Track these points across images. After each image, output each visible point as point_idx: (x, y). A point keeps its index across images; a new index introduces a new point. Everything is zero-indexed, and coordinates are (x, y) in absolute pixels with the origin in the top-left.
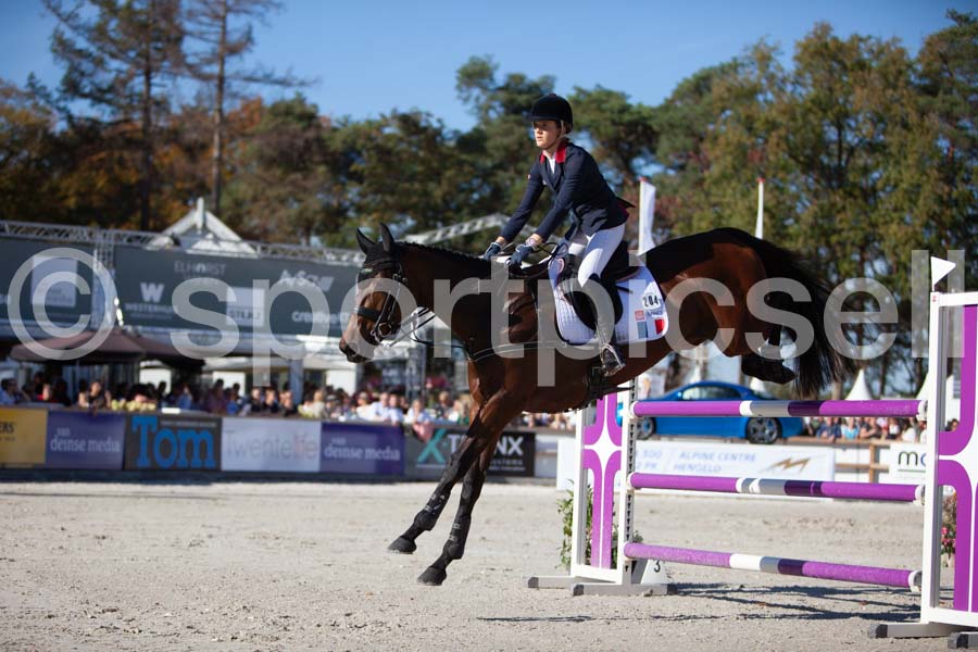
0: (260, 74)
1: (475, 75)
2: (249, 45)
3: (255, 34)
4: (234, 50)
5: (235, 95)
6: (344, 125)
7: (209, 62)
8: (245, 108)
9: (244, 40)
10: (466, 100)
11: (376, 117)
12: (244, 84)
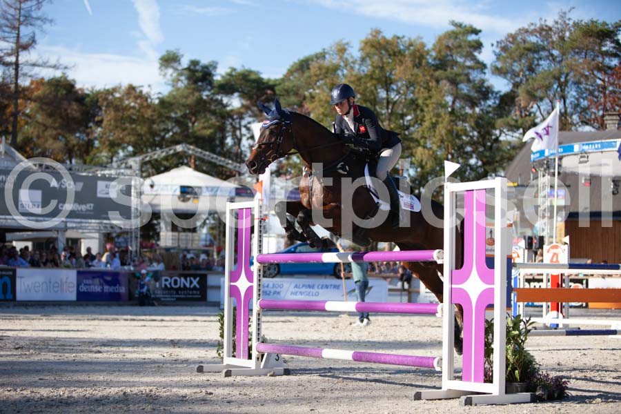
0: (40, 62)
1: (169, 60)
2: (33, 44)
3: (37, 38)
4: (25, 47)
5: (25, 75)
6: (92, 92)
7: (9, 55)
8: (32, 83)
9: (30, 42)
10: (165, 75)
11: (109, 87)
12: (30, 67)
